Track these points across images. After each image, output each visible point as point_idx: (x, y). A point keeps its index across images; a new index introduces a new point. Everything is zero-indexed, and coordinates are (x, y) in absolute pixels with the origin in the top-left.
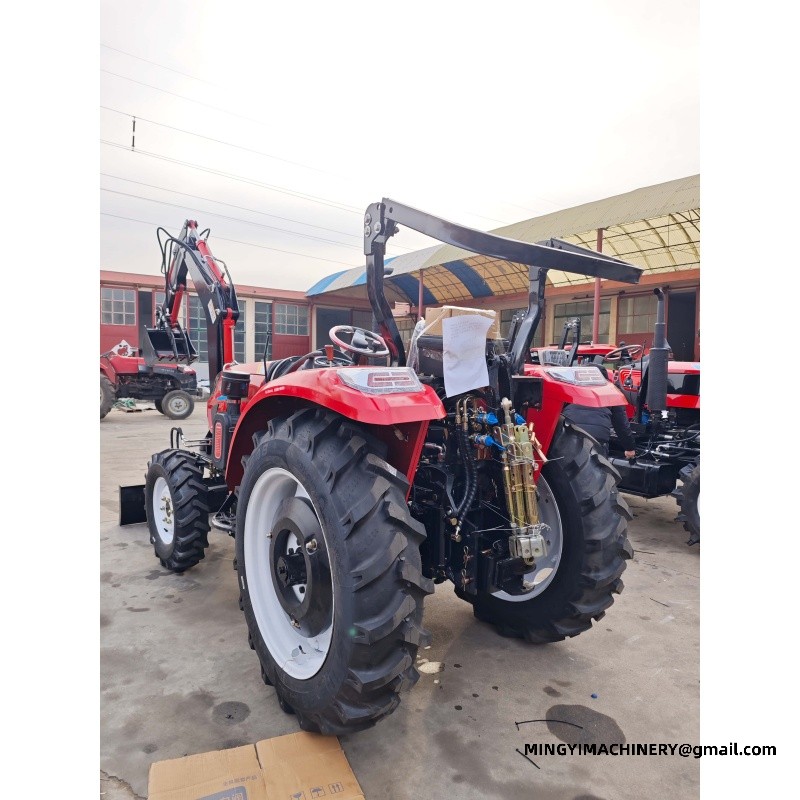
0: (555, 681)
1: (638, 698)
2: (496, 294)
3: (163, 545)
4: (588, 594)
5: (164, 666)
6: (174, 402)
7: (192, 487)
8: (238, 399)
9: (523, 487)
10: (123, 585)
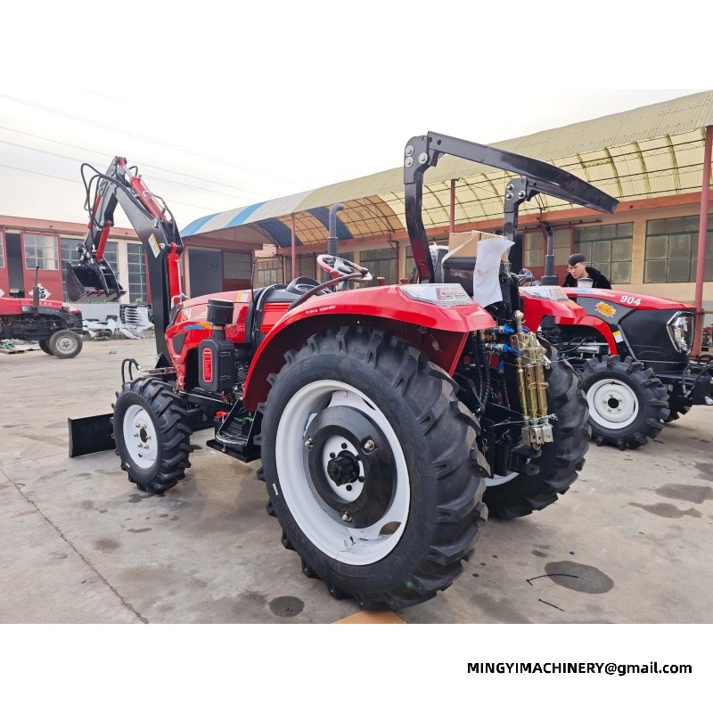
0: (536, 545)
1: (604, 550)
2: (355, 237)
3: (141, 470)
4: (560, 472)
5: (198, 576)
6: (62, 341)
7: (174, 412)
8: (224, 325)
9: (536, 385)
10: (110, 510)
